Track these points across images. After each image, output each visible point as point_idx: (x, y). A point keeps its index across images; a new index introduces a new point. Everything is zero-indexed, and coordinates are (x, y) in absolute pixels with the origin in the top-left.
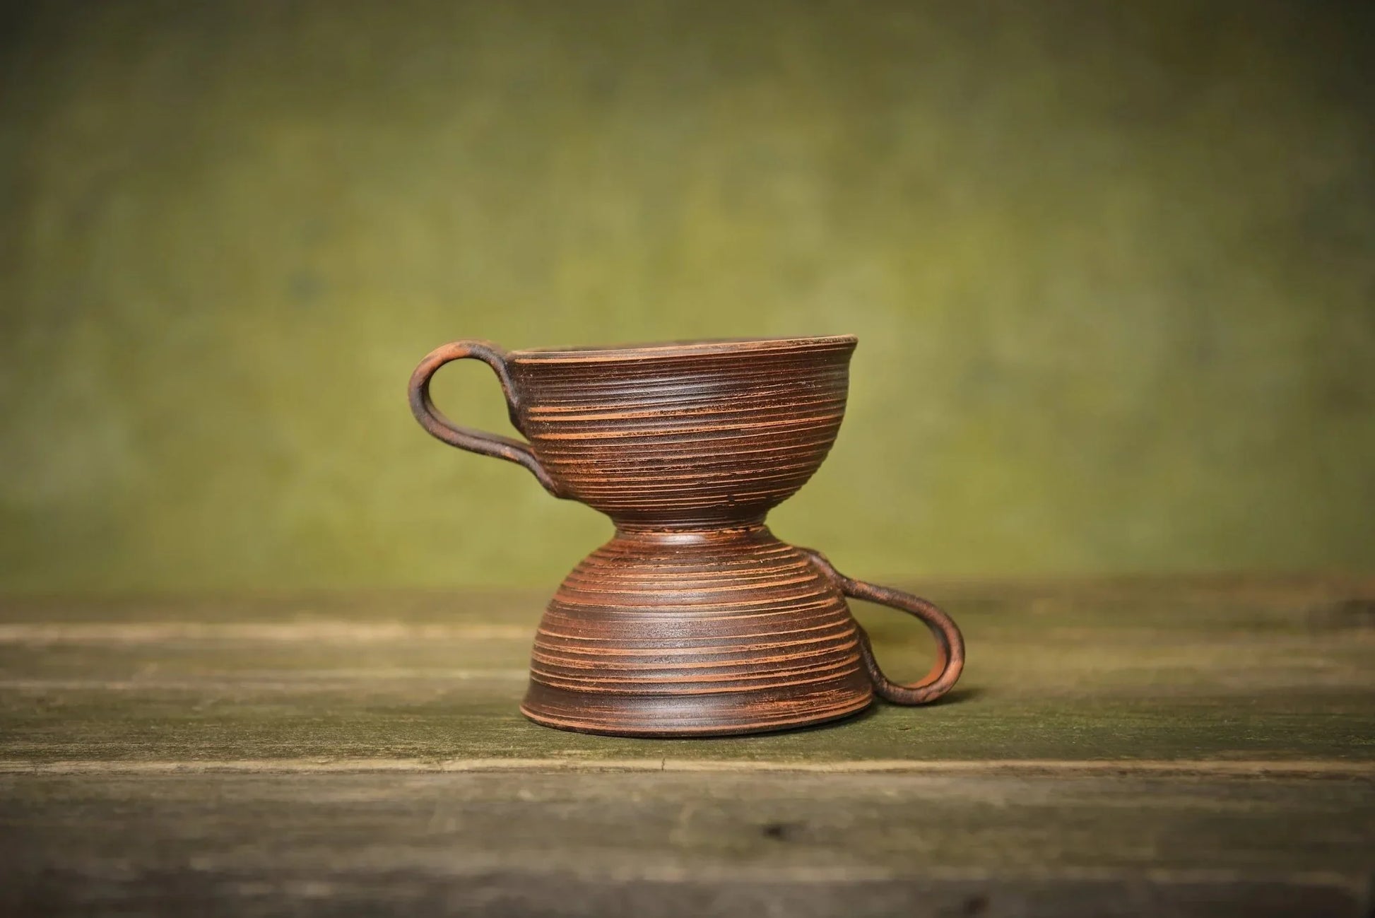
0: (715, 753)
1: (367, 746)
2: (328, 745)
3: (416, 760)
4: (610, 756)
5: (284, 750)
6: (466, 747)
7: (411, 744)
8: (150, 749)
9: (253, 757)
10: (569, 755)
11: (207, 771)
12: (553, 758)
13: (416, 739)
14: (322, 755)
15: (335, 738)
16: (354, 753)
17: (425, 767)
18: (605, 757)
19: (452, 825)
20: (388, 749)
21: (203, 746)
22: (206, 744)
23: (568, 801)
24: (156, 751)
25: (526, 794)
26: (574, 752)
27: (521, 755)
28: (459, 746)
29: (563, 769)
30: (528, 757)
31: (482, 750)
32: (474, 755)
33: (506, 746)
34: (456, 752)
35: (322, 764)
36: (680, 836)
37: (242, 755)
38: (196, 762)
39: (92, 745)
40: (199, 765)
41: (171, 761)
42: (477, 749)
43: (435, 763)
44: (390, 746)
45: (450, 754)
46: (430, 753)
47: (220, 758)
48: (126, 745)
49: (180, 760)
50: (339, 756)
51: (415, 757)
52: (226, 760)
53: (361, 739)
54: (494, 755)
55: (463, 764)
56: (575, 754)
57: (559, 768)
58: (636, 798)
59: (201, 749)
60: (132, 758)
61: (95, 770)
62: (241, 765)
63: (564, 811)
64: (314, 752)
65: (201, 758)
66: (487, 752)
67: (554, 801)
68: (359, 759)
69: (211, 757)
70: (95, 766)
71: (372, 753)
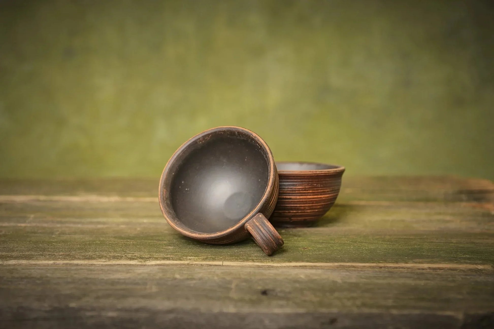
0: (240, 259)
1: (118, 254)
2: (104, 254)
3: (136, 261)
4: (204, 260)
5: (90, 256)
6: (153, 255)
7: (133, 254)
8: (42, 255)
9: (79, 259)
10: (190, 259)
11: (63, 264)
12: (184, 260)
13: (135, 252)
14: (103, 258)
15: (106, 251)
16: (115, 258)
17: (140, 263)
18: (202, 260)
19: (154, 289)
20: (126, 256)
21: (60, 254)
22: (61, 253)
23: (192, 279)
24: (45, 256)
25: (177, 276)
26: (191, 258)
27: (173, 259)
28: (151, 255)
29: (188, 264)
30: (176, 260)
31: (159, 257)
32: (157, 259)
33: (167, 255)
34: (150, 258)
35: (104, 262)
36: (234, 295)
37: (74, 258)
38: (59, 261)
39: (21, 253)
40: (60, 262)
41: (50, 260)
42: (157, 256)
43: (143, 262)
44: (126, 255)
45: (148, 258)
46: (141, 258)
47: (68, 259)
48: (33, 253)
49: (54, 260)
50: (109, 259)
51: (136, 259)
52: (70, 260)
53: (115, 251)
54: (164, 259)
55: (154, 262)
56: (192, 259)
57: (187, 264)
58: (216, 278)
59: (60, 255)
60: (37, 259)
61: (24, 264)
62: (76, 262)
63: (192, 283)
64: (100, 257)
65: (61, 259)
66: (161, 258)
67: (188, 279)
68: (116, 260)
69: (65, 259)
70: (24, 262)
71: (120, 258)
